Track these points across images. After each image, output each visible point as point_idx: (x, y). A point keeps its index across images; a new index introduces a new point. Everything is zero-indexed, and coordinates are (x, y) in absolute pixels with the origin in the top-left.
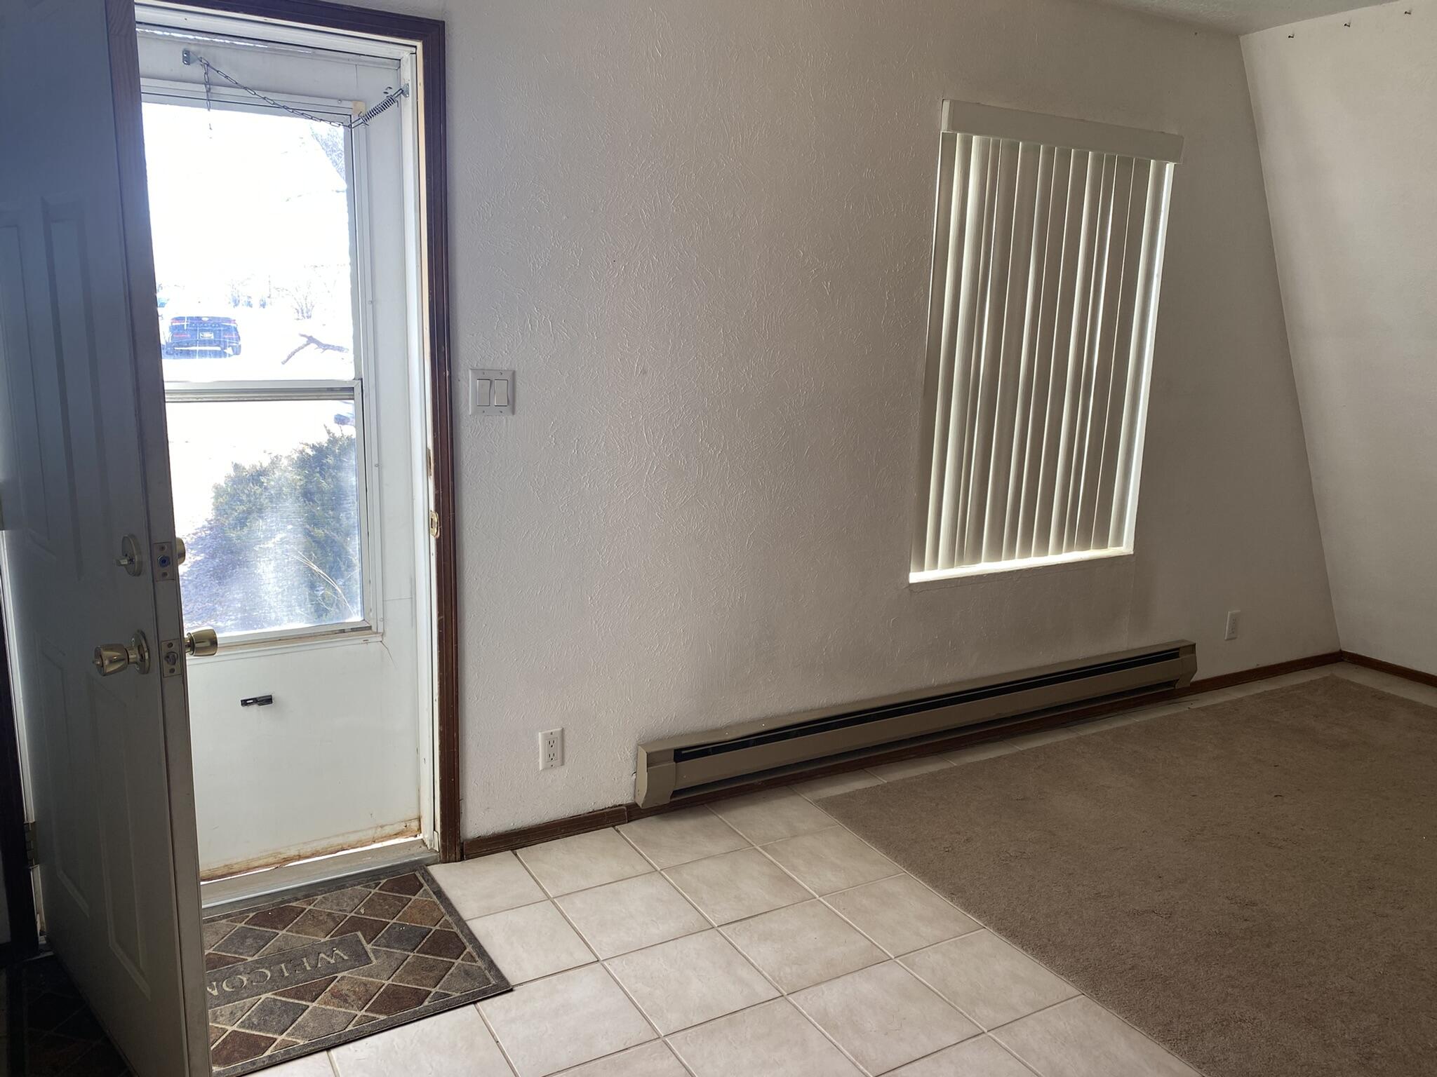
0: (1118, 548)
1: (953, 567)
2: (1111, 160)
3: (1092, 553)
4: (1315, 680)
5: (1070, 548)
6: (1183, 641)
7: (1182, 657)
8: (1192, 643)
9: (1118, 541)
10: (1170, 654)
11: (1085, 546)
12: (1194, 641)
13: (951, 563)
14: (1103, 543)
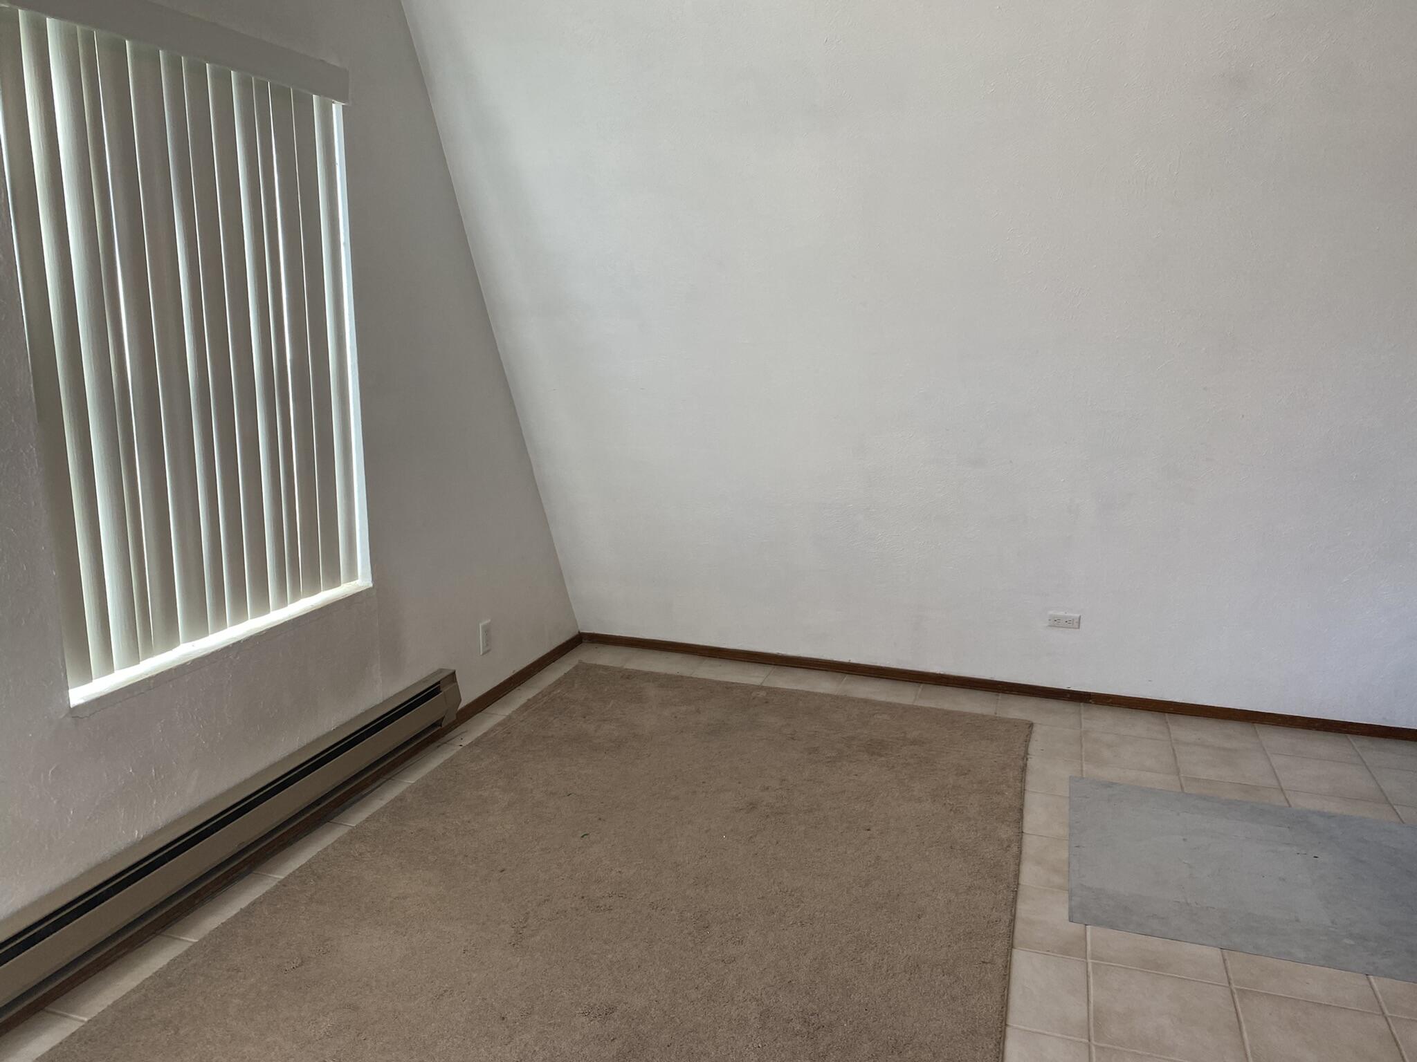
0: (353, 583)
1: (138, 662)
2: (262, 89)
3: (325, 596)
4: (568, 672)
5: (296, 596)
6: (441, 671)
7: (444, 690)
8: (451, 672)
9: (352, 575)
10: (432, 692)
11: (314, 589)
12: (452, 668)
13: (134, 657)
14: (334, 580)
